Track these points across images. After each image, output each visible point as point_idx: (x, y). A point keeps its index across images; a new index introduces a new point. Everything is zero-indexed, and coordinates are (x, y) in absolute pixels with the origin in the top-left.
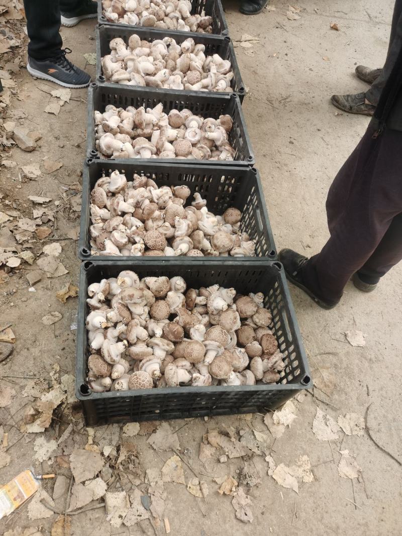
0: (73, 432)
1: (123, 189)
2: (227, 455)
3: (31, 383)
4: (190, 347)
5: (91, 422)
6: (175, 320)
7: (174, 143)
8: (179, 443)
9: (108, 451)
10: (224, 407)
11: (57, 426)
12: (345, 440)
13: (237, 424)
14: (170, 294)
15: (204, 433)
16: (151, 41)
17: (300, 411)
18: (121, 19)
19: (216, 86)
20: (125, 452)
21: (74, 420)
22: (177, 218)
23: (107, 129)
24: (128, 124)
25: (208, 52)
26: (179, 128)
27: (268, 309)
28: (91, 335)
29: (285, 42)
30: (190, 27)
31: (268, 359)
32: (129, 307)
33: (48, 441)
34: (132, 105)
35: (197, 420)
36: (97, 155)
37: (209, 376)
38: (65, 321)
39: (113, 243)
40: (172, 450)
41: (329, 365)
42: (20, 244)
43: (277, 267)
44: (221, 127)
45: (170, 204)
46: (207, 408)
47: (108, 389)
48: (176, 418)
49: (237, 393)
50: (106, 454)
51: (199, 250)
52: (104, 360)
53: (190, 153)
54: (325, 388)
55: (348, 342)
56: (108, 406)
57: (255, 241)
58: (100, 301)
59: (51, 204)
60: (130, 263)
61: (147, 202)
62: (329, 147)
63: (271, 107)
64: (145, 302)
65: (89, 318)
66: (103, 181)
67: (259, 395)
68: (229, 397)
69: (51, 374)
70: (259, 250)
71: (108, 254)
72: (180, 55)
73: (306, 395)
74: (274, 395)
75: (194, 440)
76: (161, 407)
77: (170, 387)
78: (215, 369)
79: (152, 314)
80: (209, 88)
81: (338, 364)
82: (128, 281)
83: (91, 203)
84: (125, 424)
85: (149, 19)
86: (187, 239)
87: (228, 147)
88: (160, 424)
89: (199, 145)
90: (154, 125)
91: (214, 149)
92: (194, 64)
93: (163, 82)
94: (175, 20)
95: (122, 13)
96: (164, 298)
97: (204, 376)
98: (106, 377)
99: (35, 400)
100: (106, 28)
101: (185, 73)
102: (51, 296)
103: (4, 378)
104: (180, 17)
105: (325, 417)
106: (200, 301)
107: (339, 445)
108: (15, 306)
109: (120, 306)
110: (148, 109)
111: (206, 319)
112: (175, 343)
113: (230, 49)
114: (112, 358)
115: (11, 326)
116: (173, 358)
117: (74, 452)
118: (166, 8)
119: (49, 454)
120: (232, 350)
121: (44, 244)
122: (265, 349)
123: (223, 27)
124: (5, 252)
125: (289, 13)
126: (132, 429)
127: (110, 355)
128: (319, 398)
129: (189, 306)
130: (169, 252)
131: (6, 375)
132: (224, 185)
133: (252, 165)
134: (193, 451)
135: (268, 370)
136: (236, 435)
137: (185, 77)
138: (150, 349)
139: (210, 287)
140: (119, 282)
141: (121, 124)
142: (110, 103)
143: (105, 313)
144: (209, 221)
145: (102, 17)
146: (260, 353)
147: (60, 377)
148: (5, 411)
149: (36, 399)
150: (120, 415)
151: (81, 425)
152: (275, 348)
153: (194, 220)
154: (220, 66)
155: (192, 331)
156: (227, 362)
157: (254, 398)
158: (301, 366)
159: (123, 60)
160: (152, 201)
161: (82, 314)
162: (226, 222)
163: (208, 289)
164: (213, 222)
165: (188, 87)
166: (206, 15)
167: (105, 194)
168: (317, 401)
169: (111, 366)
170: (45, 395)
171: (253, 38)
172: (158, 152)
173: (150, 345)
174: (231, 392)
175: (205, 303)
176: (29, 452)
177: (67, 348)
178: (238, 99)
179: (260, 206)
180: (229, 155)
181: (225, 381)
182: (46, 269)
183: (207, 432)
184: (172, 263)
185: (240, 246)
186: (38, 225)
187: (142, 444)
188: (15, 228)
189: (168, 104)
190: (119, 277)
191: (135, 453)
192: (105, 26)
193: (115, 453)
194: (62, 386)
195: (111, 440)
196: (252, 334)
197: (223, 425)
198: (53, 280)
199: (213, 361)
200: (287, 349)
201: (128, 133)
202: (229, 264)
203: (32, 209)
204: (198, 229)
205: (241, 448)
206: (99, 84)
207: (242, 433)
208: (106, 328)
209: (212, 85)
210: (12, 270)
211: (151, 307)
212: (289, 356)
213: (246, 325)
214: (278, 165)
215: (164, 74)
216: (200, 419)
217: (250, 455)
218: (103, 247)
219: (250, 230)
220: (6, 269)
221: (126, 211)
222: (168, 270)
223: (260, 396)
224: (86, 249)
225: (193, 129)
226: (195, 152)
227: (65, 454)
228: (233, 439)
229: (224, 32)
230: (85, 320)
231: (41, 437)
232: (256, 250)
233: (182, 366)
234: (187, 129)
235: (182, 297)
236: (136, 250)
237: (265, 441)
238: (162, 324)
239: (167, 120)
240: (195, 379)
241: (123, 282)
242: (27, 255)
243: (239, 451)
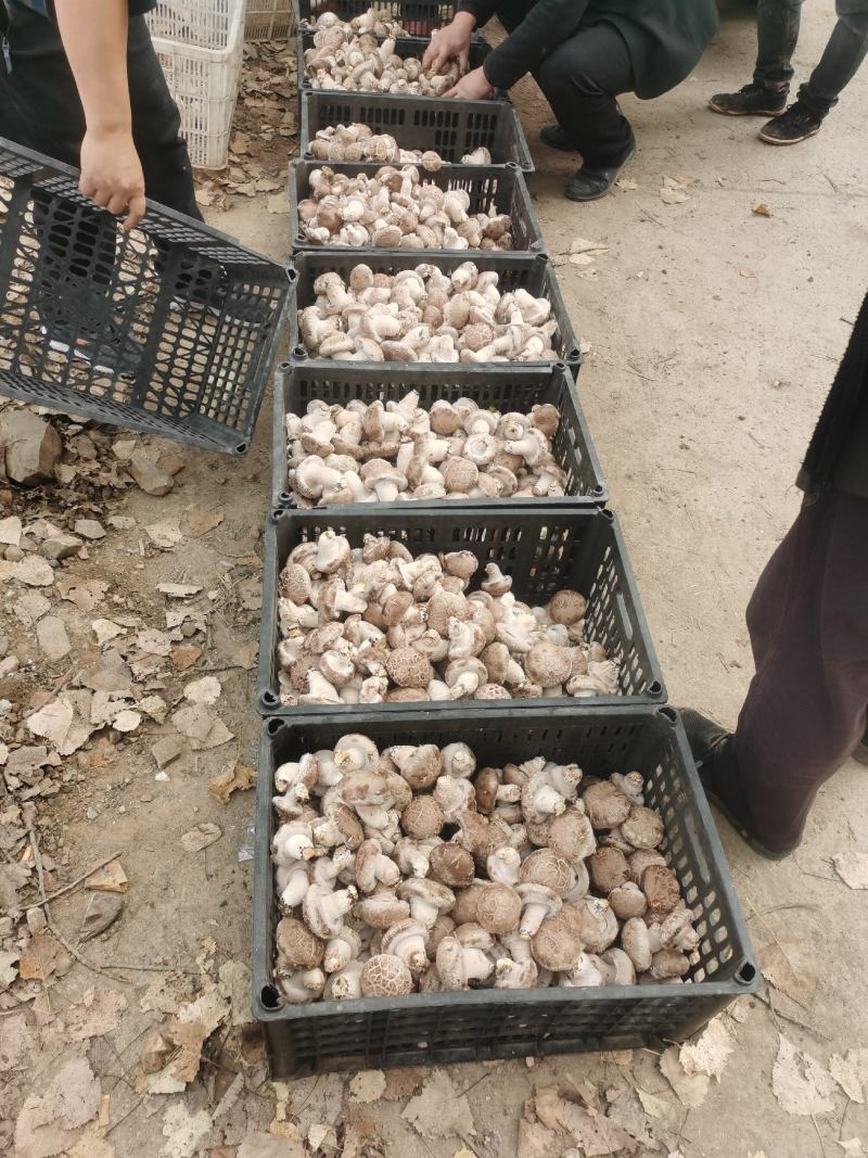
0: (245, 1092)
1: (343, 565)
2: (581, 1150)
3: (158, 981)
4: (489, 899)
5: (282, 1068)
6: (455, 837)
7: (442, 465)
8: (472, 1120)
9: (319, 1136)
10: (567, 1036)
11: (212, 1078)
12: (849, 1115)
13: (599, 1074)
14: (442, 781)
15: (527, 1095)
16: (392, 274)
17: (742, 1043)
18: (334, 237)
19: (524, 351)
20: (356, 1140)
21: (246, 1064)
22: (453, 620)
23: (311, 448)
24: (351, 433)
25: (505, 286)
26: (451, 435)
27: (653, 808)
28: (281, 875)
29: (660, 247)
30: (468, 239)
31: (661, 923)
32: (360, 813)
33: (193, 1112)
34: (358, 397)
35: (510, 1065)
36: (291, 501)
37: (531, 965)
38: (227, 843)
39: (325, 677)
40: (458, 1135)
41: (801, 933)
42: (140, 682)
43: (666, 717)
44: (535, 430)
45: (438, 589)
46: (531, 1037)
47: (317, 995)
48: (464, 1059)
49: (593, 1004)
50: (315, 1143)
51: (499, 684)
52: (310, 932)
53: (475, 485)
54: (794, 988)
55: (842, 879)
56: (320, 1034)
57: (618, 660)
58: (299, 801)
59: (200, 597)
60: (359, 718)
61: (391, 590)
62: (766, 451)
63: (636, 378)
64: (391, 801)
65: (277, 840)
66: (302, 552)
67: (644, 1007)
68: (578, 1011)
69: (199, 960)
70: (627, 679)
71: (314, 702)
72: (450, 295)
73: (752, 1006)
74: (678, 1006)
75: (506, 1114)
76: (431, 1034)
77: (451, 990)
78: (544, 949)
79: (407, 827)
80: (509, 354)
81: (822, 932)
82: (356, 756)
83: (279, 597)
84: (353, 1074)
85: (389, 233)
86: (475, 663)
87: (552, 468)
88: (430, 1075)
89: (492, 468)
90: (401, 433)
91: (524, 471)
92: (478, 311)
93: (416, 349)
94: (438, 229)
95: (337, 225)
96: (430, 789)
97: (521, 963)
98: (313, 967)
99: (165, 1020)
100: (308, 257)
101: (460, 328)
102: (198, 788)
103: (104, 971)
104: (448, 222)
105: (798, 1058)
106: (507, 795)
107: (836, 1126)
108: (128, 813)
109: (340, 810)
110: (391, 403)
111: (519, 835)
112: (457, 890)
113: (548, 276)
114: (325, 926)
115: (119, 856)
116: (452, 923)
117: (246, 1139)
118: (421, 208)
119: (193, 1145)
120: (580, 904)
121: (186, 680)
122: (652, 899)
123: (533, 235)
124: (111, 700)
125: (666, 192)
126: (370, 1085)
127: (321, 920)
128: (782, 1012)
129: (483, 805)
130: (439, 691)
131: (108, 965)
132: (546, 544)
133: (602, 504)
134: (503, 1139)
135: (663, 949)
136: (598, 1101)
137: (460, 335)
138: (403, 904)
139: (527, 763)
140: (338, 760)
141: (338, 436)
142: (315, 396)
143: (310, 827)
144: (518, 621)
145: (300, 237)
146: (641, 909)
147: (216, 966)
148: (105, 1045)
149: (167, 1017)
150: (343, 1054)
151: (261, 1076)
152: (675, 897)
153: (487, 622)
154: (528, 311)
155: (491, 861)
156: (569, 930)
157: (633, 1015)
158: (734, 940)
159: (340, 314)
160: (401, 588)
161: (264, 832)
162: (555, 620)
163: (522, 767)
164: (527, 625)
165: (467, 357)
166: (498, 213)
167: (306, 576)
168: (777, 1018)
169: (323, 943)
170: (186, 1007)
171: (595, 246)
172: (410, 487)
173: (404, 894)
174: (581, 1001)
175: (516, 798)
176: (152, 1139)
177: (231, 902)
178: (568, 373)
179: (623, 586)
180: (555, 483)
181: (568, 974)
182: (190, 733)
183: (534, 1094)
184: (446, 715)
185: (585, 673)
186: (174, 642)
187: (389, 1123)
188: (132, 649)
189: (429, 391)
190: (338, 749)
191: (375, 1144)
192: (305, 254)
193: (333, 1141)
194: (222, 986)
195: (324, 1112)
196: (623, 866)
197: (568, 1076)
198: (204, 756)
199: (540, 930)
200: (700, 899)
201: (351, 452)
202: (564, 714)
203: (164, 609)
204: (496, 640)
205: (611, 1132)
206: (295, 364)
207: (611, 1096)
208: (313, 859)
209: (515, 348)
210: (123, 737)
211: (404, 810)
212: (706, 916)
213: (608, 845)
214: (659, 494)
215: (421, 334)
216: (516, 1061)
217: (633, 1150)
218: (304, 687)
219: (606, 637)
220: (111, 735)
221: (350, 610)
222: (435, 730)
223: (647, 1011)
224: (271, 693)
225: (480, 437)
226: (485, 482)
227: (227, 1142)
228: (592, 1111)
229: (534, 245)
230: (270, 842)
231: (179, 1103)
232: (621, 678)
233: (474, 942)
234: (467, 435)
235: (468, 786)
236: (372, 691)
237: (665, 1117)
238: (427, 849)
239: (428, 422)
240: (501, 972)
241: (346, 759)
242: (153, 705)
243: (607, 1139)
